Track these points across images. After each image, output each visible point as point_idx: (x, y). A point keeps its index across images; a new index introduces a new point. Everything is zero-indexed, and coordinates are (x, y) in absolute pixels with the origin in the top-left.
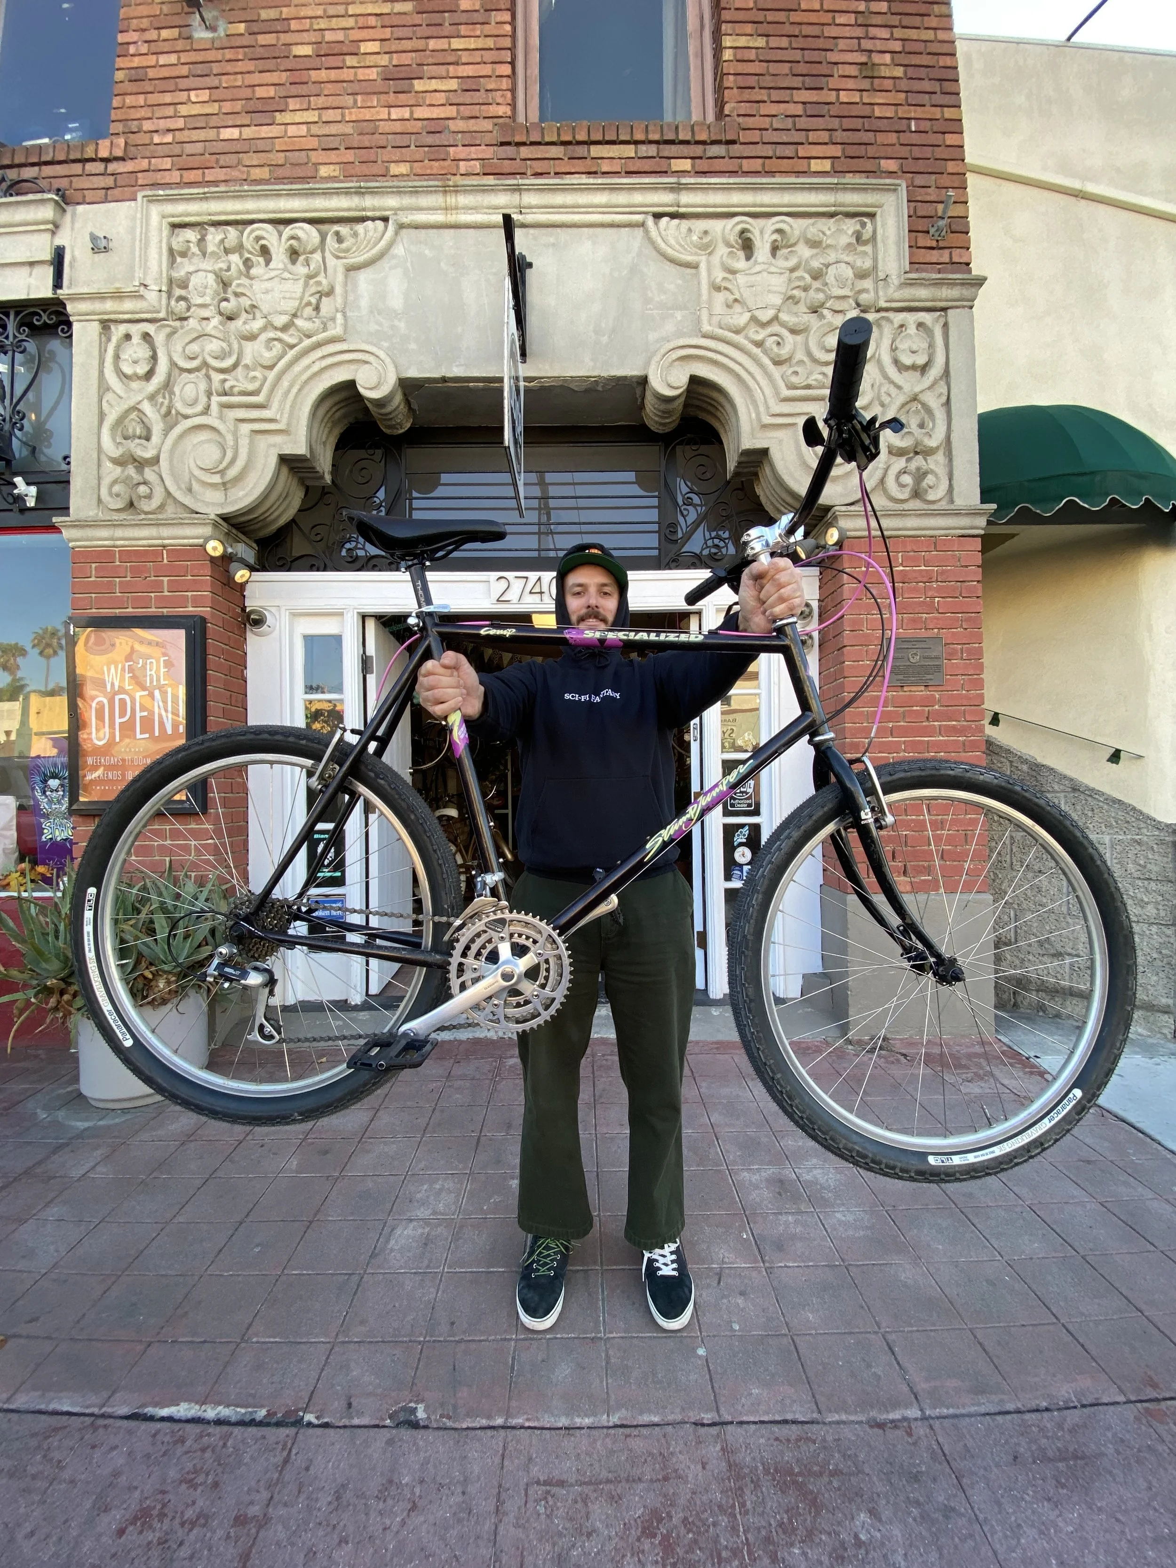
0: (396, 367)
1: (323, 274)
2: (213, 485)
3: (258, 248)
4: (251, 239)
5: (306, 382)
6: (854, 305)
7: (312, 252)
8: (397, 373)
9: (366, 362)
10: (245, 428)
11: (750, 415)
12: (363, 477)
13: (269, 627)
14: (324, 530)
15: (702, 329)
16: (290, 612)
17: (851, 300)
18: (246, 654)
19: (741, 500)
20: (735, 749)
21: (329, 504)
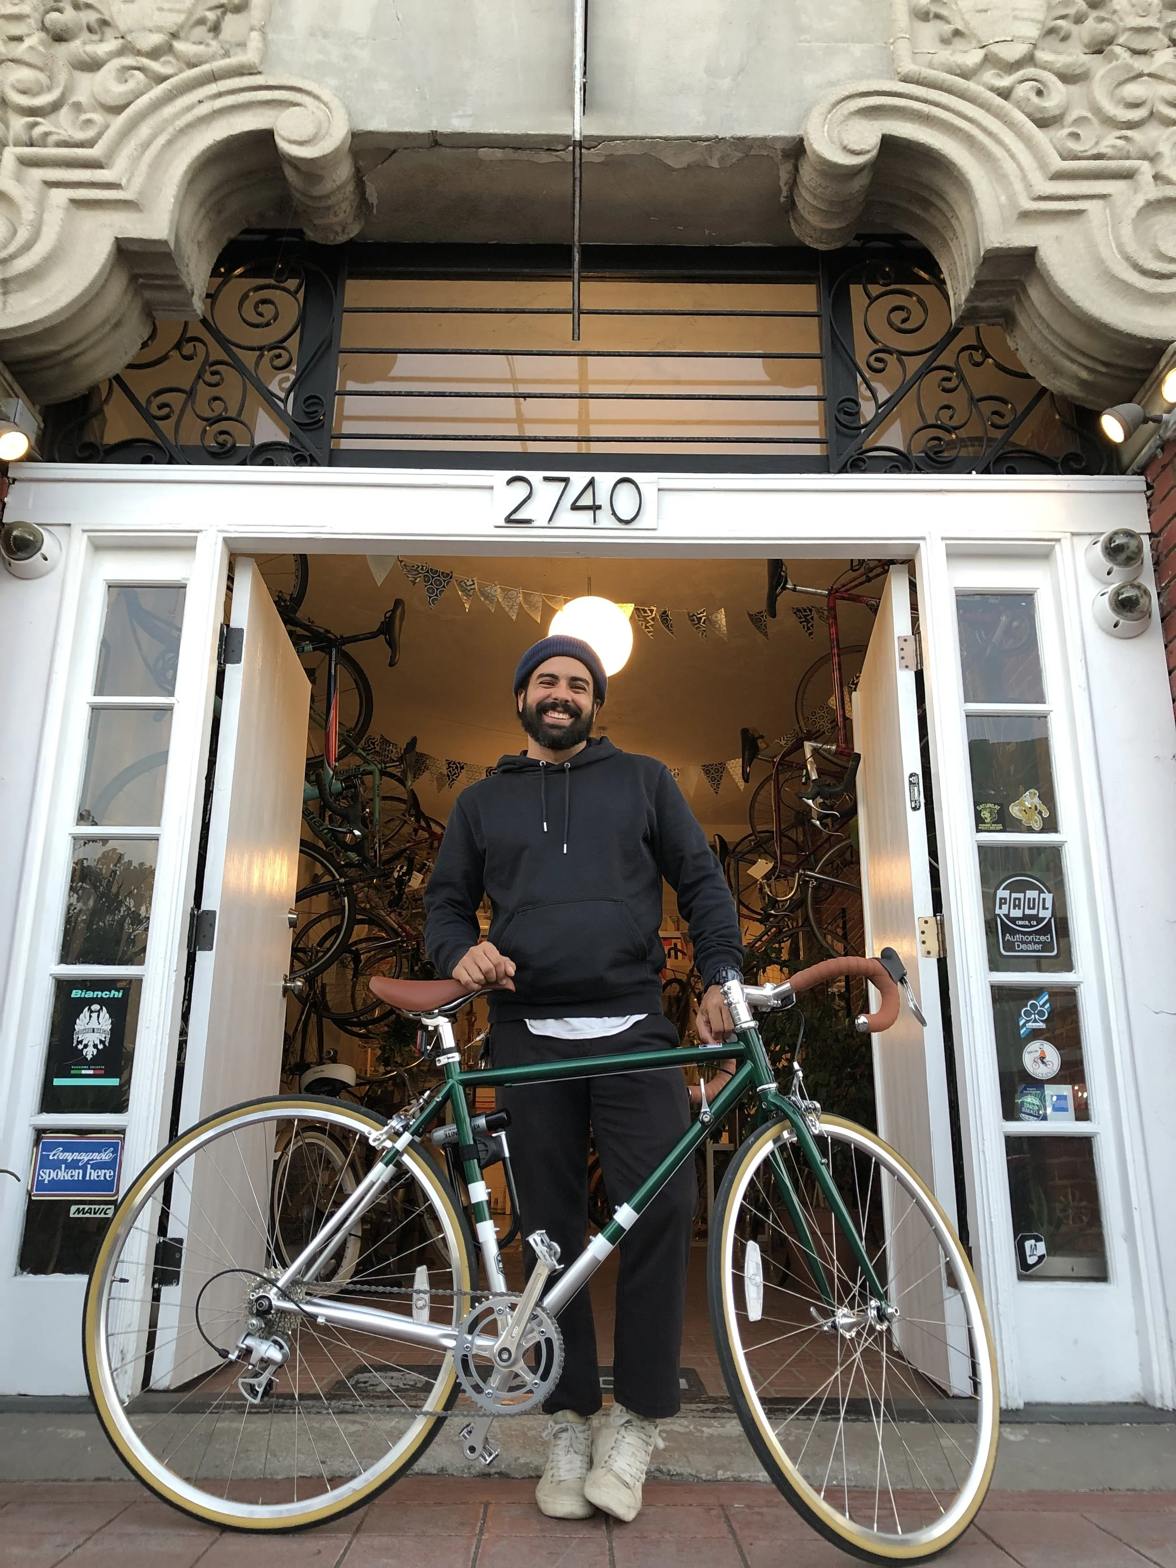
0: (350, 114)
5: (182, 131)
6: (1166, 41)
8: (351, 125)
9: (296, 105)
10: (60, 196)
11: (997, 198)
12: (261, 315)
13: (46, 559)
14: (176, 400)
15: (899, 70)
16: (89, 537)
17: (1160, 35)
19: (979, 365)
20: (1004, 825)
21: (191, 358)
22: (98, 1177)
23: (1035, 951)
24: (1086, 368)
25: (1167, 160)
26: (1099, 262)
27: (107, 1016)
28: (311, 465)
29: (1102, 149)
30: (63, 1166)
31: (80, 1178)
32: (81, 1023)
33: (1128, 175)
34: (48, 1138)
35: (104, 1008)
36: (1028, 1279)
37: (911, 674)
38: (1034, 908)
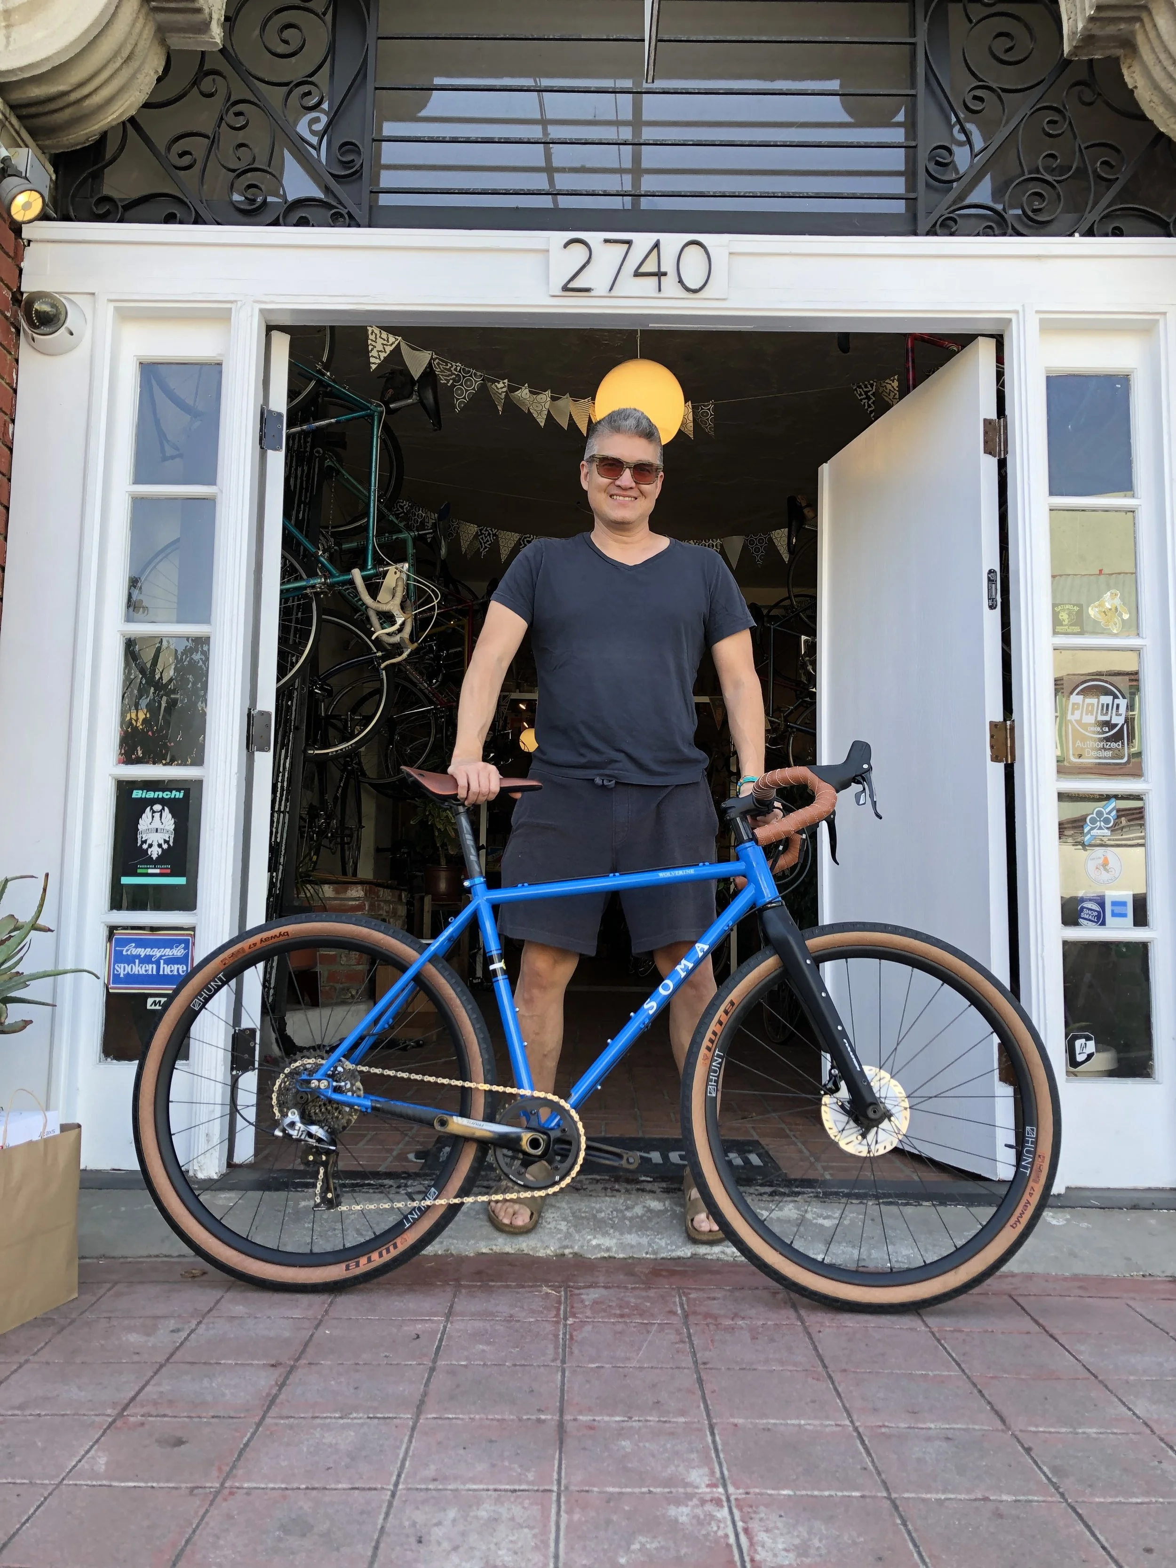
12: (286, 42)
13: (72, 334)
14: (198, 146)
16: (116, 308)
18: (15, 391)
19: (1090, 104)
20: (1082, 628)
21: (211, 95)
22: (171, 971)
23: (1105, 758)
27: (170, 816)
28: (349, 226)
30: (137, 961)
31: (155, 973)
32: (146, 822)
34: (119, 934)
35: (166, 808)
36: (1075, 1074)
37: (993, 462)
38: (1107, 713)
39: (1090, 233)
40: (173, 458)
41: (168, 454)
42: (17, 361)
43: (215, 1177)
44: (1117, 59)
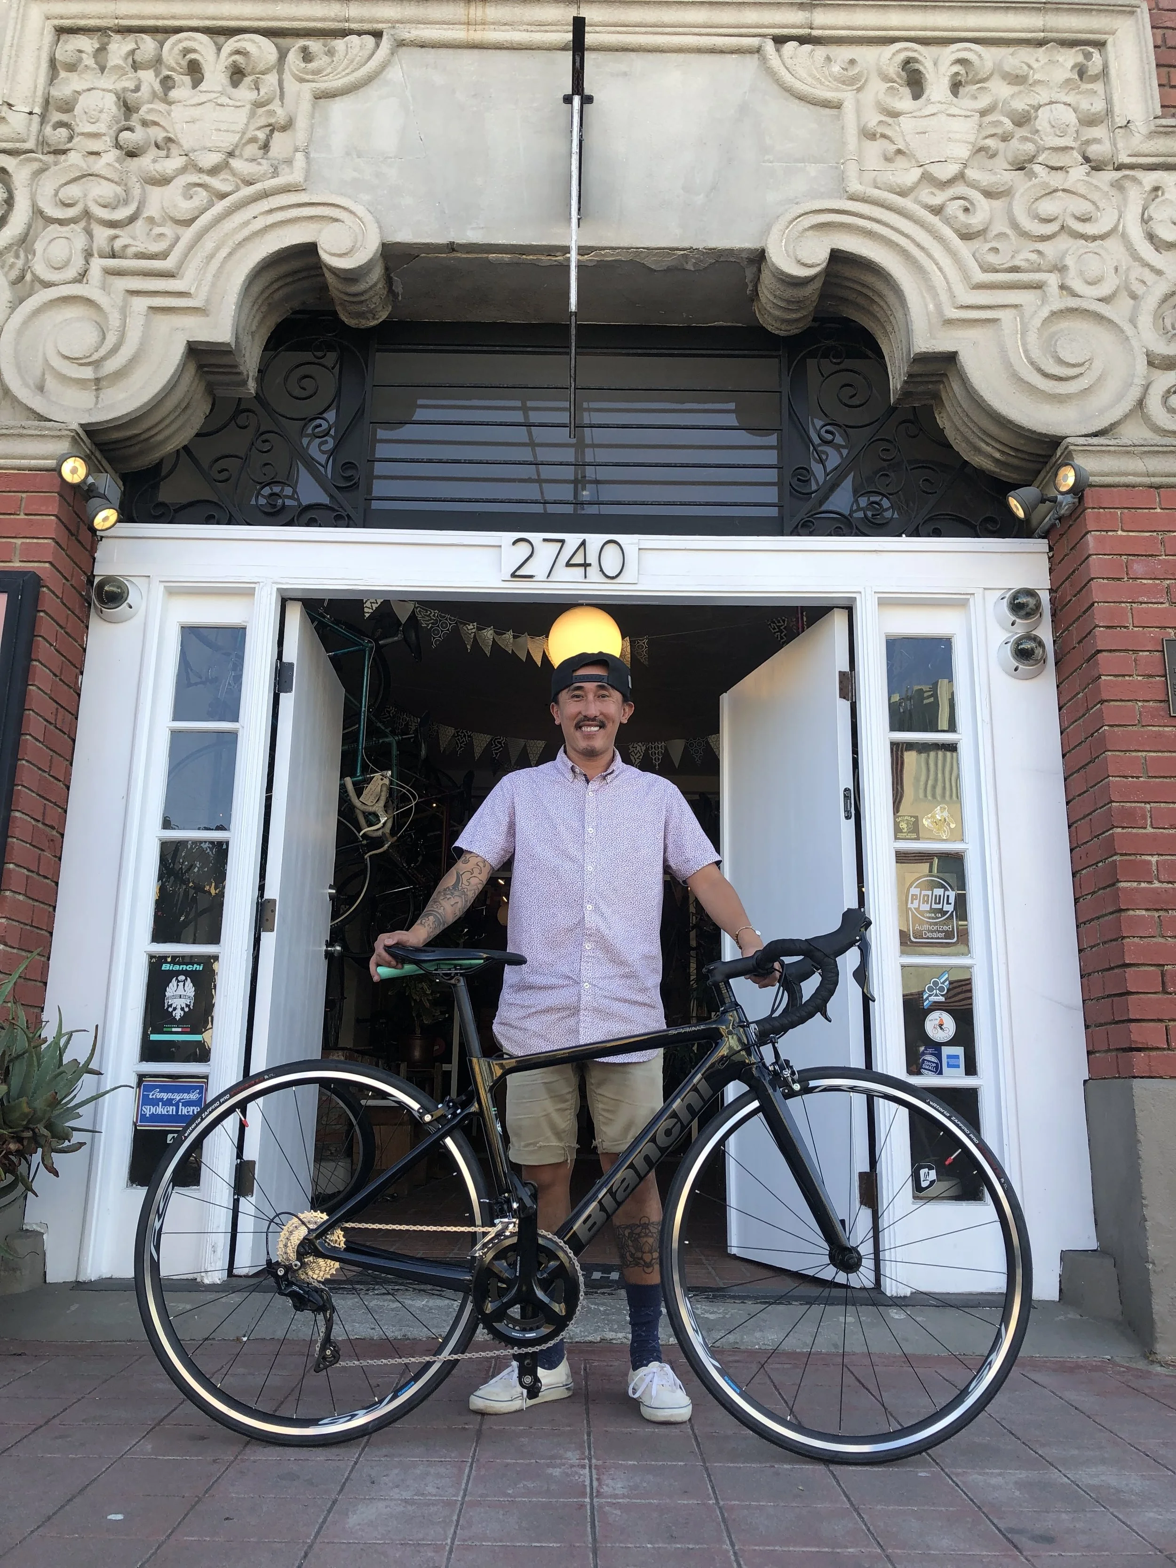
0: (380, 227)
1: (277, 101)
2: (81, 383)
3: (184, 63)
4: (176, 50)
5: (240, 244)
6: (1080, 159)
7: (263, 73)
8: (382, 237)
9: (337, 220)
10: (140, 304)
11: (926, 306)
12: (304, 389)
13: (131, 607)
14: (233, 465)
15: (848, 189)
16: (165, 587)
17: (1075, 154)
18: (85, 650)
19: (914, 437)
20: (918, 834)
21: (246, 427)
22: (185, 1112)
23: (938, 938)
24: (999, 450)
25: (1072, 272)
26: (1008, 365)
27: (191, 985)
28: (348, 526)
29: (1017, 262)
30: (161, 1103)
31: (174, 1113)
32: (172, 990)
33: (1038, 286)
34: (148, 1081)
35: (189, 979)
36: (921, 1198)
37: (848, 704)
38: (939, 903)
39: (916, 533)
40: (196, 684)
41: (192, 681)
42: (87, 627)
43: (219, 1282)
44: (932, 406)
